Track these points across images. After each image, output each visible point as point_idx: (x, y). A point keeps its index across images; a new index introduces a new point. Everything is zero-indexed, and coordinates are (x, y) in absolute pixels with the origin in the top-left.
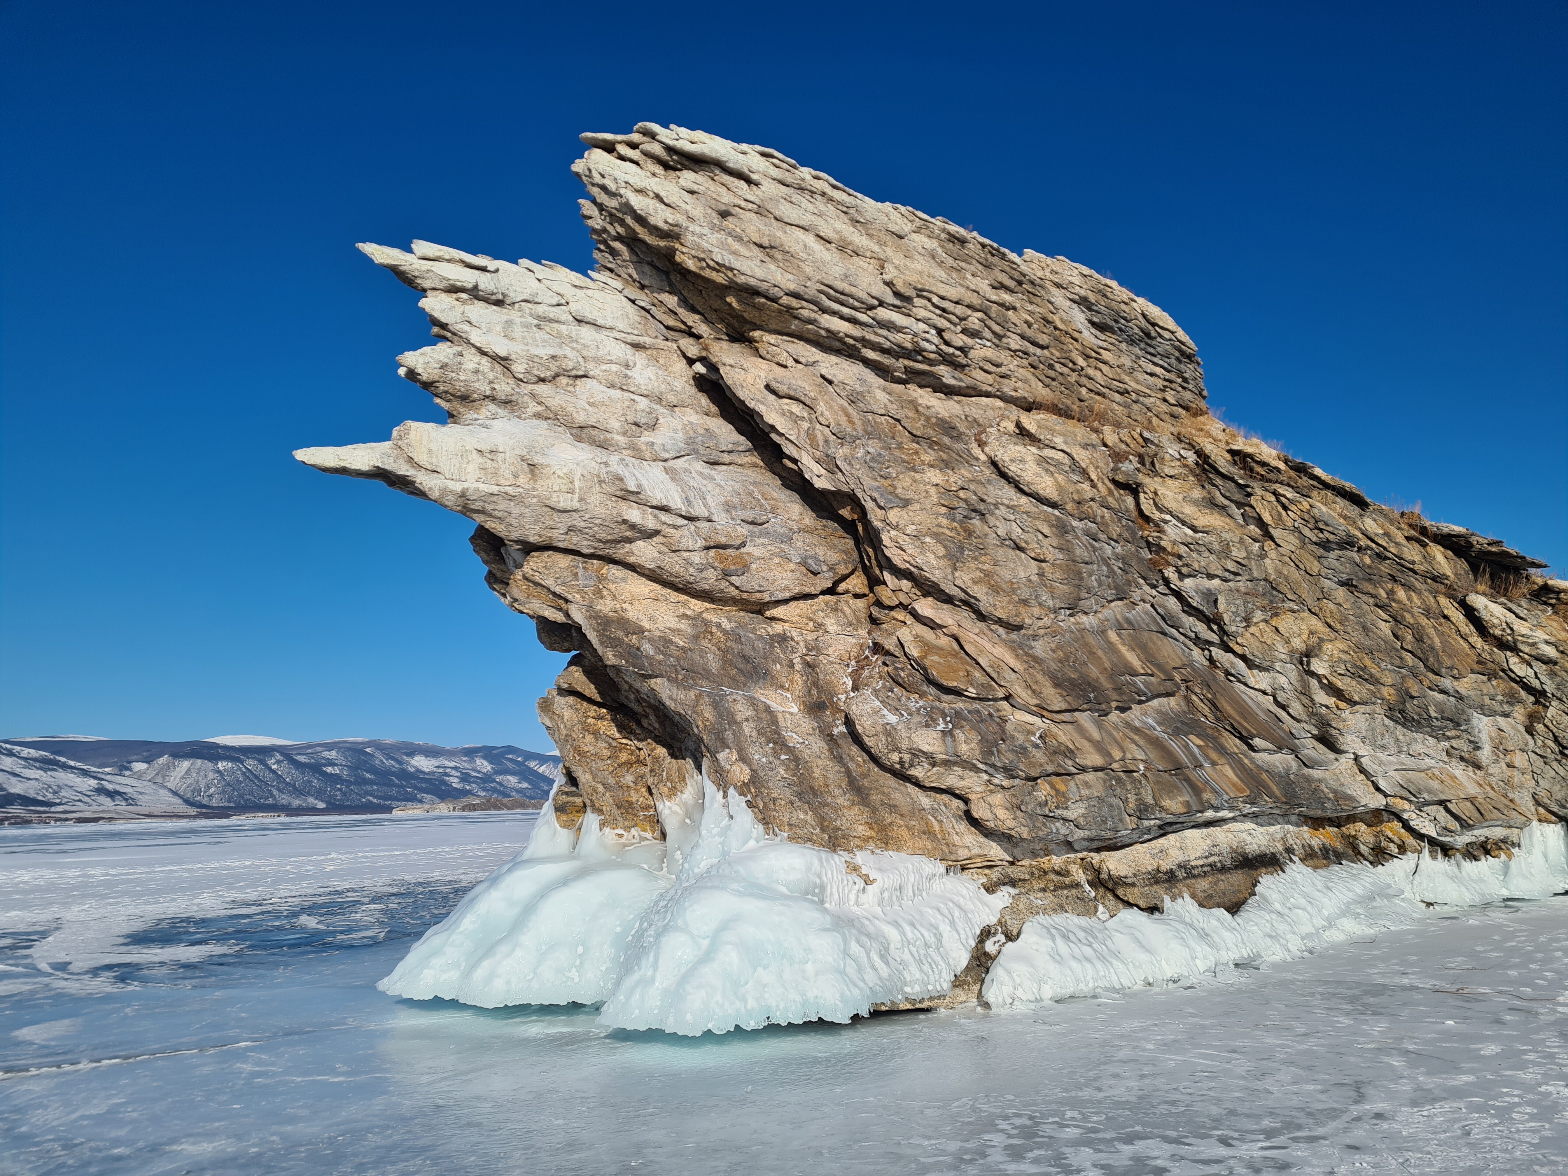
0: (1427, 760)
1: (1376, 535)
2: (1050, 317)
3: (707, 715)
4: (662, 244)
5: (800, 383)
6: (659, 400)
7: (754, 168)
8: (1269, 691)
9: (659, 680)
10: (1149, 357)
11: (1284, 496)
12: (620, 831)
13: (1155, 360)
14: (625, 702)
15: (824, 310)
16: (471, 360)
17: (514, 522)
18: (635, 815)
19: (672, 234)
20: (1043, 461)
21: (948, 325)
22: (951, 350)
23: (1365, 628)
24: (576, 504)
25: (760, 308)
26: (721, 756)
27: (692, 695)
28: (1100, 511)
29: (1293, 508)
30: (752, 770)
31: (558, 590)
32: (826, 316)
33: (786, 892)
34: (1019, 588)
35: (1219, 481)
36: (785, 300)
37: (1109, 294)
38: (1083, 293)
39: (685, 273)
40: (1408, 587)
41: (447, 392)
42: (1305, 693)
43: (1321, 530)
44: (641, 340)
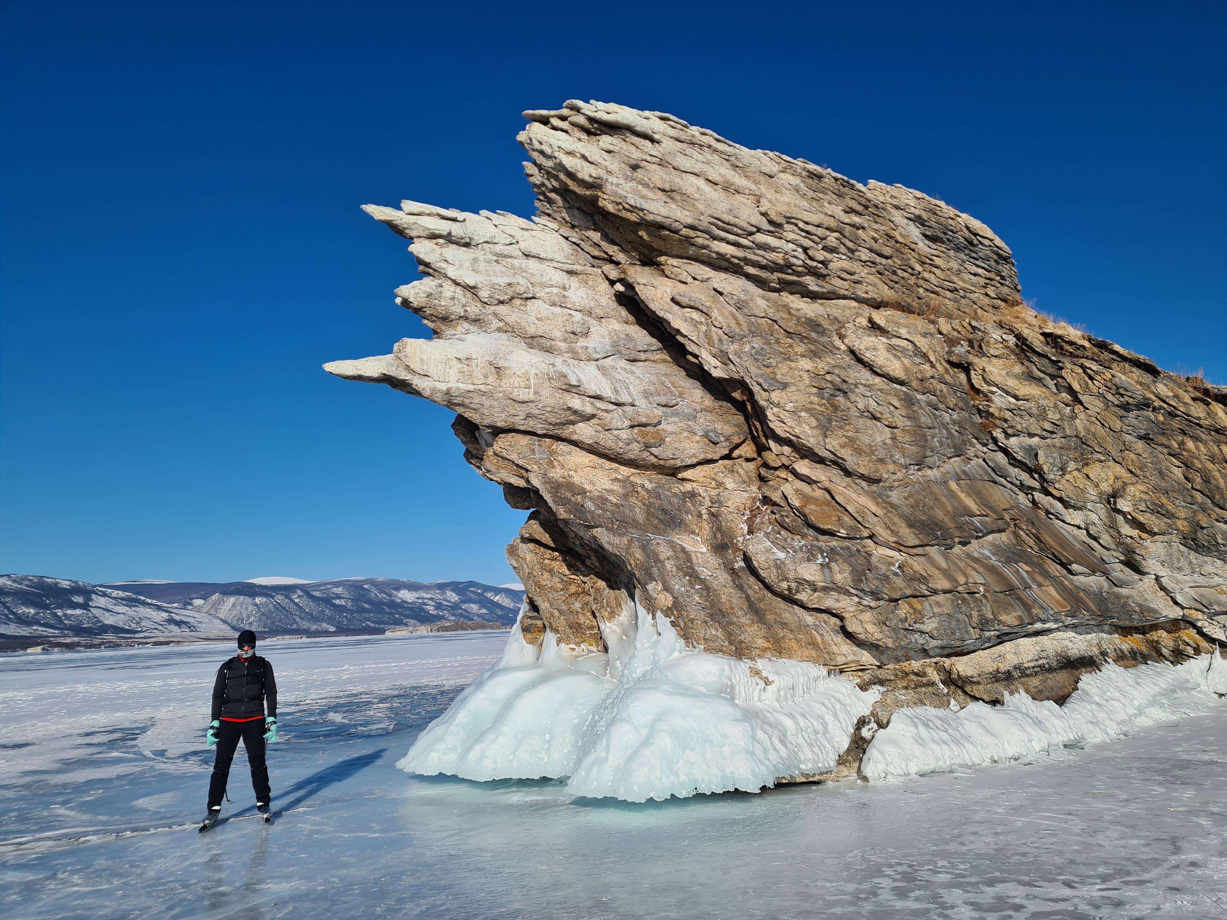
0: (1216, 578)
1: (1167, 397)
2: (892, 233)
3: (637, 556)
4: (588, 193)
5: (698, 295)
6: (590, 313)
7: (656, 129)
8: (1083, 525)
9: (599, 529)
10: (972, 260)
11: (1090, 369)
12: (573, 646)
13: (978, 263)
14: (573, 547)
15: (714, 238)
16: (449, 290)
17: (486, 412)
18: (583, 633)
19: (596, 185)
20: (891, 348)
21: (812, 244)
22: (815, 264)
23: (1160, 473)
24: (532, 397)
25: (665, 239)
26: (650, 587)
27: (625, 540)
28: (940, 387)
29: (1098, 378)
30: (674, 597)
31: (520, 462)
32: (716, 242)
33: (705, 691)
34: (877, 450)
35: (1035, 359)
36: (685, 231)
37: (938, 212)
38: (917, 212)
39: (605, 214)
40: (1196, 439)
41: (432, 315)
42: (1113, 526)
43: (1122, 395)
44: (574, 267)
